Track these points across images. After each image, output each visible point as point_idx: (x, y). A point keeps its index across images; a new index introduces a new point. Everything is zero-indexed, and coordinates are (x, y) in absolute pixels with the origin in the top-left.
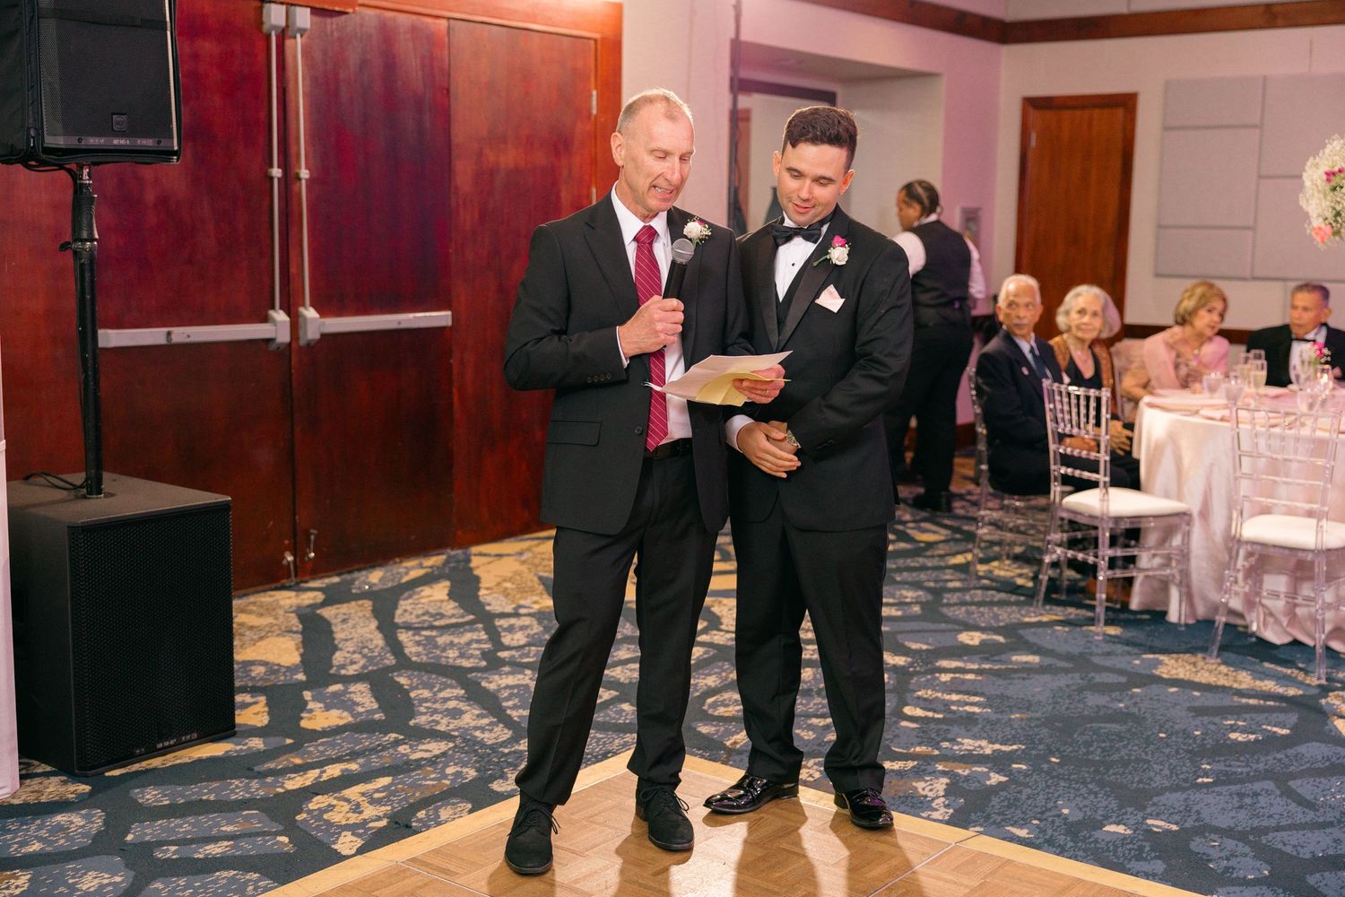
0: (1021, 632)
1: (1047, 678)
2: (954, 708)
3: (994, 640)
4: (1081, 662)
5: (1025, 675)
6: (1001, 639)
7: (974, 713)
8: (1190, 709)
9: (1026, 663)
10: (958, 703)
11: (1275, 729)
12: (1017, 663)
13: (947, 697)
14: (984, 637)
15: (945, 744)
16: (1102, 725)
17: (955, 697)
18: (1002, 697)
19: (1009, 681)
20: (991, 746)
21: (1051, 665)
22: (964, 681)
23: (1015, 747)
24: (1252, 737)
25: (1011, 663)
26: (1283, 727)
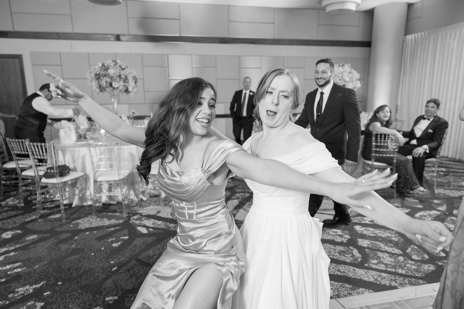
0: (26, 226)
1: (42, 244)
2: (9, 273)
3: (17, 233)
4: (53, 233)
5: (34, 245)
6: (19, 232)
7: (19, 272)
8: (97, 239)
9: (33, 239)
10: (11, 269)
11: (124, 238)
12: (29, 240)
13: (4, 268)
14: (13, 233)
15: (11, 295)
16: (70, 258)
17: (8, 267)
18: (29, 259)
19: (28, 251)
20: (31, 287)
21: (42, 237)
22: (10, 257)
23: (42, 283)
24: (119, 243)
25: (27, 241)
26: (126, 236)
